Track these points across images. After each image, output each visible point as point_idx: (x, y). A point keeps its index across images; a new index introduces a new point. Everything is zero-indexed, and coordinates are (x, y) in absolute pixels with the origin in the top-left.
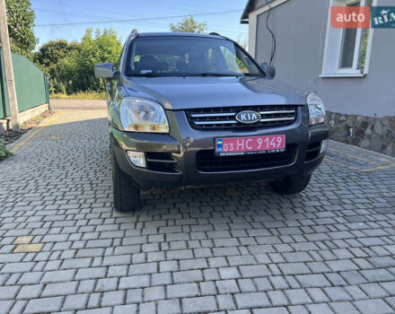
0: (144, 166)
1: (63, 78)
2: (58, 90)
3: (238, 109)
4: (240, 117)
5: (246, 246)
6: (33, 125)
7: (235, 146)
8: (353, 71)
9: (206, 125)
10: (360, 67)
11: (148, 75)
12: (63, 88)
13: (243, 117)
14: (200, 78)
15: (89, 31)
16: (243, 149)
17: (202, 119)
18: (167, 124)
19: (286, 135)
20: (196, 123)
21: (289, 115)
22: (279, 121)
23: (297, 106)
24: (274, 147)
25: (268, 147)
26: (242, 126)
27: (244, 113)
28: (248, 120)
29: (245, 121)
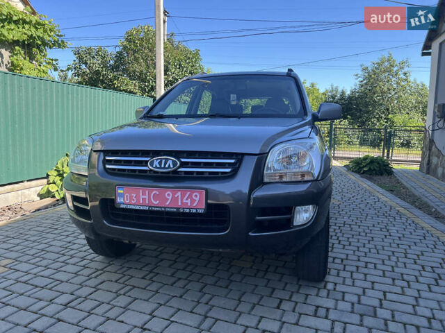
4: (152, 164)
7: (138, 198)
16: (147, 202)
17: (117, 162)
18: (87, 166)
19: (207, 190)
20: (108, 166)
21: (227, 166)
22: (210, 173)
23: (243, 155)
24: (189, 204)
25: (180, 204)
26: (160, 175)
27: (157, 160)
28: (161, 168)
29: (156, 167)
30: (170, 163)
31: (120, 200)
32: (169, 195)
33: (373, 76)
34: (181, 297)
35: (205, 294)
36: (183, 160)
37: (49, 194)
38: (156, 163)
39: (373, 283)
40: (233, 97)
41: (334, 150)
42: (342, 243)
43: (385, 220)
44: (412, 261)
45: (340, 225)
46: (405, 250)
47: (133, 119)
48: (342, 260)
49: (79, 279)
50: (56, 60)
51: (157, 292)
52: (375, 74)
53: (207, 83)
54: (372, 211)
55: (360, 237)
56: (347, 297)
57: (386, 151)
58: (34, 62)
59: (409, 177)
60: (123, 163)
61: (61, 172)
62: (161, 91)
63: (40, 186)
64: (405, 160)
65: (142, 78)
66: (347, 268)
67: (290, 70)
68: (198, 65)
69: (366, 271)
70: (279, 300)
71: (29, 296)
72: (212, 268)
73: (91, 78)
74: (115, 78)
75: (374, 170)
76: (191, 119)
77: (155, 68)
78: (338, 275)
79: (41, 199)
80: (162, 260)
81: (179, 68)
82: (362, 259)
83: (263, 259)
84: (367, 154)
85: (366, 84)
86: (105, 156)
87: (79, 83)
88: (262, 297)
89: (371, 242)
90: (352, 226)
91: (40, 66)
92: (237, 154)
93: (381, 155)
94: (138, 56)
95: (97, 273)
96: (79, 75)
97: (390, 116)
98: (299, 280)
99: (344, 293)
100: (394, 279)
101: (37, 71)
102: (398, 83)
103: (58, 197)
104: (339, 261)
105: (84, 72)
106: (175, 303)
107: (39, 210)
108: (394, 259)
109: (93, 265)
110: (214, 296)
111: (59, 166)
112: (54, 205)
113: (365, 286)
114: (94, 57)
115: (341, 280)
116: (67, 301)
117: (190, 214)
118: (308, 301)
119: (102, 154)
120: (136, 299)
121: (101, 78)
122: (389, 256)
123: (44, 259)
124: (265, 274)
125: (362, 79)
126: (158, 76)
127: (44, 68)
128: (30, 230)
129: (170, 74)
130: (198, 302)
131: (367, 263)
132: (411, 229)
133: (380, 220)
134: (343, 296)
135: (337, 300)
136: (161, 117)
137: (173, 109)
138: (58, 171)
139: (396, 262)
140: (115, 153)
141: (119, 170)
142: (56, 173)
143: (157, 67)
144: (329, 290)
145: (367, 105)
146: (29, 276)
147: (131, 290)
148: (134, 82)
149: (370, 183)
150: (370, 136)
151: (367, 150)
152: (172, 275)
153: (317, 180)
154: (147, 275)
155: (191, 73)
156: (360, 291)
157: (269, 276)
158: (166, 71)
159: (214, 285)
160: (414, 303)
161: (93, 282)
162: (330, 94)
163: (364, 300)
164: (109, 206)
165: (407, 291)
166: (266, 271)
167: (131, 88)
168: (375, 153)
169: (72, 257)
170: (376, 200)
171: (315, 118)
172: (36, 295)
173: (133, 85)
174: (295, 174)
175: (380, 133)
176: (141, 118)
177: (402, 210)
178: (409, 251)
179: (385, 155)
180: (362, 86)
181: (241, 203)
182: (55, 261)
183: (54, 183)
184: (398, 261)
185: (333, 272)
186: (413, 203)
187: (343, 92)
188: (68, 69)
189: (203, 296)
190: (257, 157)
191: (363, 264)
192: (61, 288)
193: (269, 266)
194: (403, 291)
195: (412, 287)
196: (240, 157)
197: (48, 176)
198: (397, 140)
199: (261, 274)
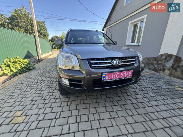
0: (69, 85)
1: (57, 45)
2: (55, 48)
3: (112, 59)
4: (113, 63)
5: (114, 118)
6: (46, 58)
7: (111, 77)
8: (135, 44)
9: (97, 67)
10: (138, 42)
11: (73, 43)
12: (56, 48)
13: (115, 63)
14: (93, 44)
15: (63, 33)
16: (115, 78)
20: (93, 65)
23: (135, 57)
24: (128, 76)
25: (125, 76)
27: (115, 61)
28: (117, 64)
29: (115, 64)
31: (104, 79)
61: (7, 65)
103: (10, 75)
119: (87, 60)
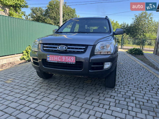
0: (33, 62)
7: (54, 59)
16: (57, 60)
17: (47, 47)
18: (37, 48)
19: (76, 57)
20: (44, 48)
21: (83, 49)
22: (77, 51)
23: (88, 45)
24: (70, 61)
25: (67, 61)
26: (61, 51)
27: (60, 46)
28: (61, 49)
29: (60, 49)
30: (64, 48)
31: (48, 59)
32: (64, 58)
33: (139, 19)
34: (67, 91)
35: (75, 90)
36: (68, 47)
37: (23, 59)
38: (60, 48)
39: (131, 89)
40: (86, 26)
41: (123, 46)
42: (122, 77)
43: (138, 70)
44: (145, 83)
45: (122, 71)
46: (143, 79)
47: (52, 33)
48: (121, 82)
49: (35, 85)
50: (25, 12)
51: (60, 89)
52: (139, 18)
53: (78, 21)
54: (134, 67)
55: (128, 75)
56: (121, 93)
57: (142, 47)
58: (17, 13)
59: (149, 56)
60: (49, 47)
61: (27, 51)
62: (61, 23)
63: (20, 56)
64: (148, 50)
65: (55, 19)
66: (123, 84)
67: (107, 17)
68: (74, 14)
69: (129, 85)
70: (99, 93)
71: (19, 90)
72: (78, 83)
73: (37, 19)
74: (45, 19)
75: (137, 53)
76: (72, 33)
77: (59, 15)
78: (119, 86)
79: (21, 60)
80: (62, 80)
81: (68, 15)
82: (128, 82)
83: (95, 81)
84: (135, 47)
85: (136, 22)
86: (43, 45)
87: (33, 20)
88: (93, 92)
89: (132, 77)
90: (126, 72)
91: (19, 14)
92: (86, 45)
93: (140, 48)
94: (53, 11)
95: (40, 84)
96: (33, 18)
97: (145, 34)
98: (106, 87)
99: (120, 92)
100: (138, 88)
101: (18, 16)
102: (148, 22)
103: (26, 60)
104: (120, 82)
105: (34, 17)
106: (65, 93)
107: (20, 64)
108: (139, 82)
109: (39, 81)
110: (78, 91)
111: (27, 49)
112: (25, 63)
113: (128, 90)
114: (38, 11)
115: (120, 88)
116: (31, 91)
117: (70, 64)
118: (108, 94)
119: (42, 44)
120: (53, 91)
121: (40, 19)
122: (137, 81)
123: (23, 79)
124: (95, 85)
125: (135, 20)
126: (60, 18)
127: (21, 15)
128: (18, 70)
129: (65, 17)
130: (73, 93)
131: (129, 83)
132: (146, 73)
133: (136, 70)
134: (120, 93)
135: (118, 94)
136: (61, 33)
137: (65, 30)
138: (26, 51)
139: (139, 83)
140: (46, 44)
141: (48, 50)
142: (25, 52)
143: (60, 15)
144: (116, 91)
145: (136, 29)
146: (19, 84)
147: (51, 89)
148: (52, 20)
149: (134, 57)
150: (137, 41)
151: (135, 46)
152: (65, 85)
153: (112, 54)
154: (56, 84)
155: (72, 17)
156: (126, 91)
157: (96, 86)
158: (63, 16)
159: (78, 88)
160: (143, 95)
161: (39, 86)
162: (123, 25)
163: (127, 94)
164: (44, 61)
165: (142, 92)
166: (95, 84)
167: (51, 22)
168: (137, 47)
169: (32, 78)
170: (136, 63)
171: (114, 34)
172: (22, 89)
173: (52, 21)
174: (105, 52)
175: (140, 40)
176: (55, 33)
177: (145, 67)
178: (144, 80)
179: (142, 48)
180: (135, 22)
181: (87, 61)
182: (27, 79)
183: (25, 55)
184: (140, 83)
185: (118, 85)
186: (149, 65)
187: (128, 25)
188: (29, 15)
189: (74, 91)
190: (92, 46)
191: (128, 83)
192: (29, 87)
193: (96, 83)
194: (140, 92)
195: (143, 90)
196: (87, 46)
197: (23, 53)
198: (146, 43)
199: (93, 85)
